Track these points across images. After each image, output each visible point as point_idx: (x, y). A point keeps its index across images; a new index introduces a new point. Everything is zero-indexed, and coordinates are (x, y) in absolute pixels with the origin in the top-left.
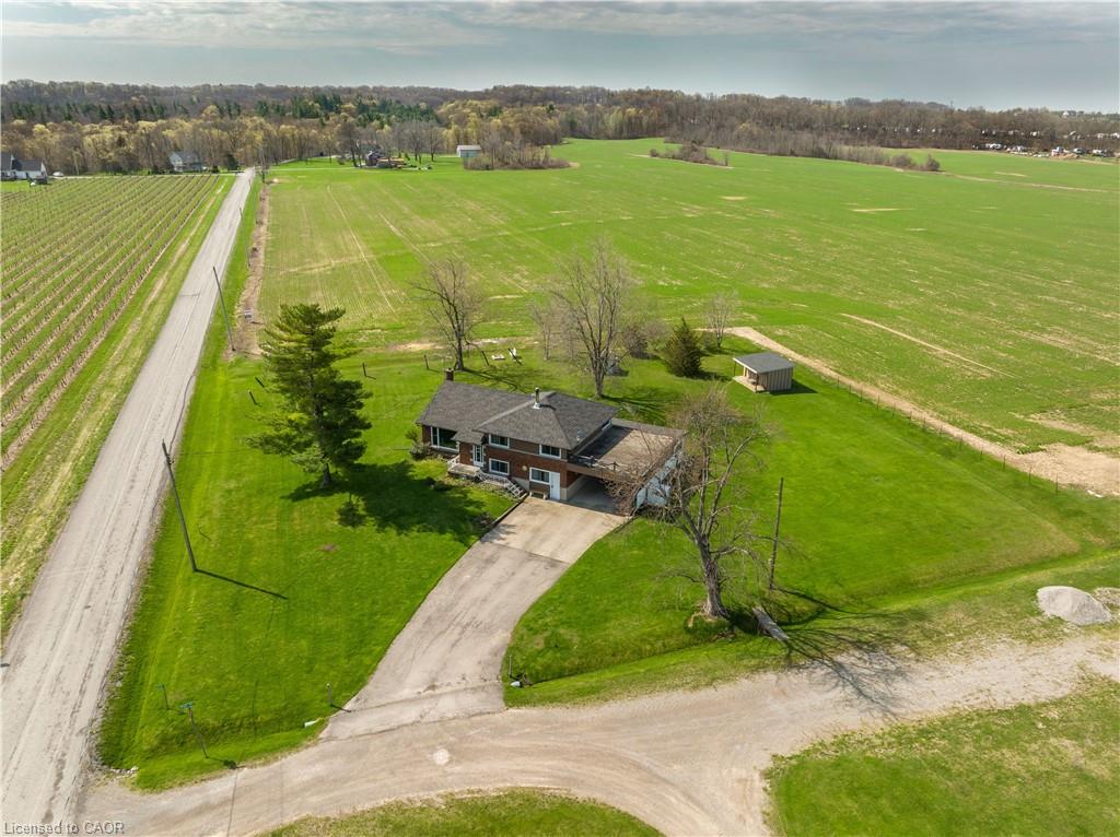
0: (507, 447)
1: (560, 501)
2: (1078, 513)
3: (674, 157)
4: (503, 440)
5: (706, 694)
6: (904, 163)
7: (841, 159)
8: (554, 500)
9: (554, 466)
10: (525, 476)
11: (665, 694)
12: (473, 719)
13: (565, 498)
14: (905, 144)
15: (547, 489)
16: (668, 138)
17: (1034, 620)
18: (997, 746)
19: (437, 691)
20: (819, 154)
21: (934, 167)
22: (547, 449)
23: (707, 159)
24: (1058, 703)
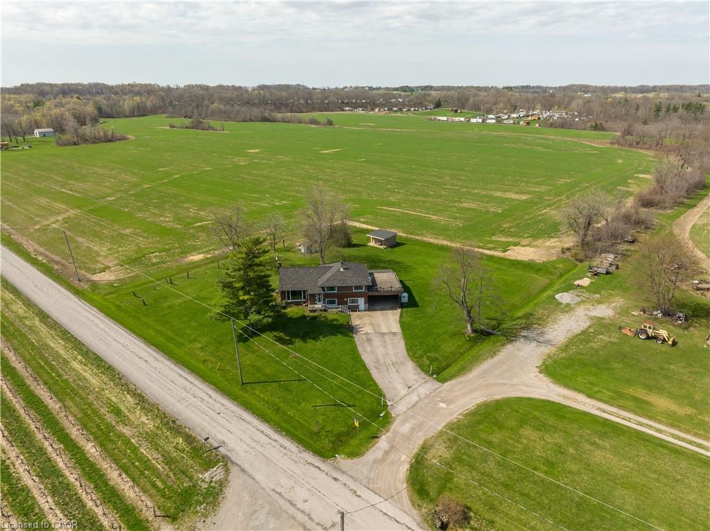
0: (336, 292)
1: (365, 311)
2: (540, 269)
3: (187, 128)
4: (332, 288)
5: (497, 358)
6: (313, 122)
7: (278, 121)
8: (362, 311)
9: (360, 295)
10: (346, 303)
11: (486, 362)
12: (437, 391)
13: (367, 308)
14: (304, 110)
15: (357, 307)
16: (167, 115)
17: (562, 306)
18: (587, 343)
19: (413, 388)
20: (265, 120)
21: (330, 123)
22: (357, 288)
23: (210, 128)
24: (590, 327)
